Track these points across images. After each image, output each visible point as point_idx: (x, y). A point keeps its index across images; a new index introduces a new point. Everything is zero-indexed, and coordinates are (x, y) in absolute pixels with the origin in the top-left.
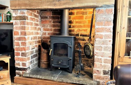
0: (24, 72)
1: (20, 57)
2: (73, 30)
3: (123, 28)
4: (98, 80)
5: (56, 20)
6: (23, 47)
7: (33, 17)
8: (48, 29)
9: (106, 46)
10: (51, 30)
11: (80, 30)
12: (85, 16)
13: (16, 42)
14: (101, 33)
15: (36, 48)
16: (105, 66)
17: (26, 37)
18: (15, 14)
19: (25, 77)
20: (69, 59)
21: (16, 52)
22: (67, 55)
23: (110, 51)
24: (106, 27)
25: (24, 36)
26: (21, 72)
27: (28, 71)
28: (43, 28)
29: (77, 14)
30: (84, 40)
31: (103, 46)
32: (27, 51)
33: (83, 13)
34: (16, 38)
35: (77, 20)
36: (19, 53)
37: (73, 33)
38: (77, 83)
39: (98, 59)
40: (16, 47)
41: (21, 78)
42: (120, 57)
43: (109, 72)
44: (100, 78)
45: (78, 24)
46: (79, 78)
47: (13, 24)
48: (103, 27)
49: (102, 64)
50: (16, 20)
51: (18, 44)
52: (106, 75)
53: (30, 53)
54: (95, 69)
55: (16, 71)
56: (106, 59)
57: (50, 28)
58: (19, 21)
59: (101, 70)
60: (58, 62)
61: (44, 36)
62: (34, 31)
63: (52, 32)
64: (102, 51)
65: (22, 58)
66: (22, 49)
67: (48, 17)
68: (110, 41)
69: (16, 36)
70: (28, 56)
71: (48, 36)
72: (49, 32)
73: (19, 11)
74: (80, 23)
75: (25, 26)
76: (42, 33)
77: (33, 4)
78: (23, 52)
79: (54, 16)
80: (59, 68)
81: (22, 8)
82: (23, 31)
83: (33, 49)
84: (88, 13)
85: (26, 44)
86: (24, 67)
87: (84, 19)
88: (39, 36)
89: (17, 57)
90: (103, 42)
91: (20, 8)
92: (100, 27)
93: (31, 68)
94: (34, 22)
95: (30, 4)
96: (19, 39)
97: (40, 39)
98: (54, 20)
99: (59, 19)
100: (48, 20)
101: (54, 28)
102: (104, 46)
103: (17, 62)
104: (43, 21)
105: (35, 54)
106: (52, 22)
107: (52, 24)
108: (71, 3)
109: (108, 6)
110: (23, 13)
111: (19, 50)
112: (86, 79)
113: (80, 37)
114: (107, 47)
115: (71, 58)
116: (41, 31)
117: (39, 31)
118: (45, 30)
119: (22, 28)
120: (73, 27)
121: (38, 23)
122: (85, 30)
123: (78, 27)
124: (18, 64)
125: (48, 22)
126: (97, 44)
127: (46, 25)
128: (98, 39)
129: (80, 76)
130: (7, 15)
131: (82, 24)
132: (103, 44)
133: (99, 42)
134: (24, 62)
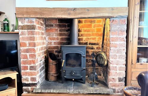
0: (33, 87)
1: (28, 71)
2: (82, 39)
3: (135, 37)
4: (114, 88)
5: (63, 28)
6: (31, 59)
7: (40, 26)
8: (54, 38)
9: (120, 54)
10: (58, 39)
11: (88, 38)
12: (93, 24)
13: (23, 55)
14: (115, 42)
15: (43, 60)
16: (120, 74)
17: (35, 48)
18: (22, 22)
19: (35, 93)
20: (83, 69)
21: (23, 66)
22: (80, 65)
23: (124, 59)
24: (120, 36)
25: (34, 48)
26: (30, 88)
27: (38, 87)
28: (48, 37)
29: (85, 22)
30: (92, 48)
31: (117, 54)
32: (37, 64)
33: (91, 22)
34: (23, 50)
35: (85, 29)
36: (27, 66)
37: (82, 42)
38: (95, 93)
39: (114, 67)
40: (23, 60)
41: (30, 94)
42: (133, 64)
43: (123, 79)
44: (115, 85)
45: (86, 33)
46: (95, 87)
47: (19, 34)
48: (117, 36)
49: (117, 72)
50: (22, 29)
51: (26, 57)
52: (121, 82)
53: (39, 66)
54: (110, 77)
55: (24, 88)
56: (121, 67)
57: (56, 37)
58: (26, 30)
59: (117, 78)
60: (71, 73)
61: (49, 45)
62: (41, 41)
63: (58, 41)
64: (117, 60)
65: (31, 72)
66: (30, 62)
67: (54, 25)
68: (124, 50)
69: (23, 48)
70: (38, 69)
71: (54, 45)
72: (55, 41)
73: (27, 20)
74: (88, 31)
75: (34, 36)
76: (47, 43)
77: (45, 13)
78: (32, 65)
79: (61, 24)
80: (73, 80)
81: (32, 16)
82: (32, 42)
83: (41, 61)
84: (96, 21)
85: (35, 56)
86: (34, 82)
87: (93, 27)
88: (45, 45)
89: (24, 71)
90: (118, 50)
91: (28, 16)
92: (115, 36)
93: (40, 83)
94: (40, 31)
95: (41, 12)
96: (27, 51)
97: (46, 50)
98: (61, 28)
99: (66, 27)
100: (54, 28)
101: (61, 37)
102: (119, 54)
103: (24, 77)
104: (49, 30)
105: (42, 66)
106: (58, 31)
107: (59, 32)
108: (86, 13)
109: (122, 17)
110: (32, 22)
111: (27, 64)
112: (101, 88)
113: (88, 45)
114: (121, 56)
115: (84, 68)
116: (46, 40)
117: (45, 41)
118: (51, 39)
119: (30, 38)
120: (82, 35)
121: (44, 32)
122: (93, 39)
123: (87, 35)
124: (26, 79)
125: (53, 31)
126: (112, 53)
127: (51, 33)
128: (113, 48)
129: (95, 86)
130: (4, 22)
131: (91, 33)
132: (118, 52)
133: (114, 51)
134: (34, 77)
